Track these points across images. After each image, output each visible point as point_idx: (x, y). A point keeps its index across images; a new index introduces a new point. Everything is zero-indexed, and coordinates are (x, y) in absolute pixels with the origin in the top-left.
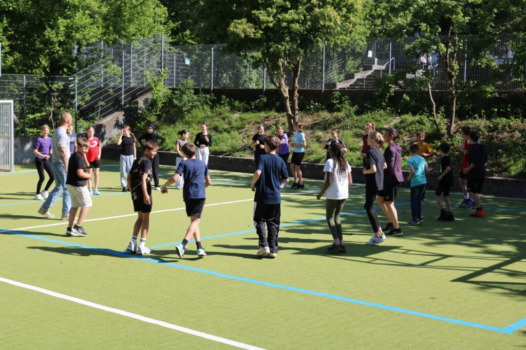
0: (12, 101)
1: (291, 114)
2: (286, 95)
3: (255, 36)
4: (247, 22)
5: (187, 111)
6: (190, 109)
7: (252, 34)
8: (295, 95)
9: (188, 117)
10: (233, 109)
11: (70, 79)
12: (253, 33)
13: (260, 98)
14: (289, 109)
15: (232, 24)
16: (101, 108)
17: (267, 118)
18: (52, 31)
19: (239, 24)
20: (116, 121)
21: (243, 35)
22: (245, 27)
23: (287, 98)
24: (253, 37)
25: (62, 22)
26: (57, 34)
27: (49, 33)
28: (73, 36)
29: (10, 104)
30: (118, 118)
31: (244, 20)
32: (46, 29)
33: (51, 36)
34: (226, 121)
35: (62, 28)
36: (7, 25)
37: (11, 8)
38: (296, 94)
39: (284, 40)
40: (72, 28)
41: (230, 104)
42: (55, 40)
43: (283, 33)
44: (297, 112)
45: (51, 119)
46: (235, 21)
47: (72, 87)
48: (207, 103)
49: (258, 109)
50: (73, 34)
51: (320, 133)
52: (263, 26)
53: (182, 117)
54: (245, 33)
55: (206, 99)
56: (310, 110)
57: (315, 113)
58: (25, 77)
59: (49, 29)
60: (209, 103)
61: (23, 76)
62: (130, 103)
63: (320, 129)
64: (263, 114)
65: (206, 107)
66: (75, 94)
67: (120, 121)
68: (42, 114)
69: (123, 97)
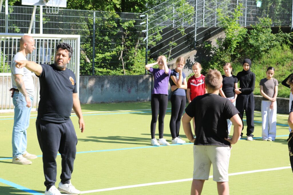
0: (78, 36)
5: (264, 51)
6: (268, 49)
11: (141, 16)
20: (187, 60)
29: (76, 39)
30: (189, 57)
45: (121, 59)
47: (143, 25)
48: (287, 43)
53: (259, 58)
55: (286, 38)
60: (289, 42)
62: (202, 42)
65: (285, 47)
66: (146, 32)
67: (191, 60)
68: (112, 53)
69: (196, 35)
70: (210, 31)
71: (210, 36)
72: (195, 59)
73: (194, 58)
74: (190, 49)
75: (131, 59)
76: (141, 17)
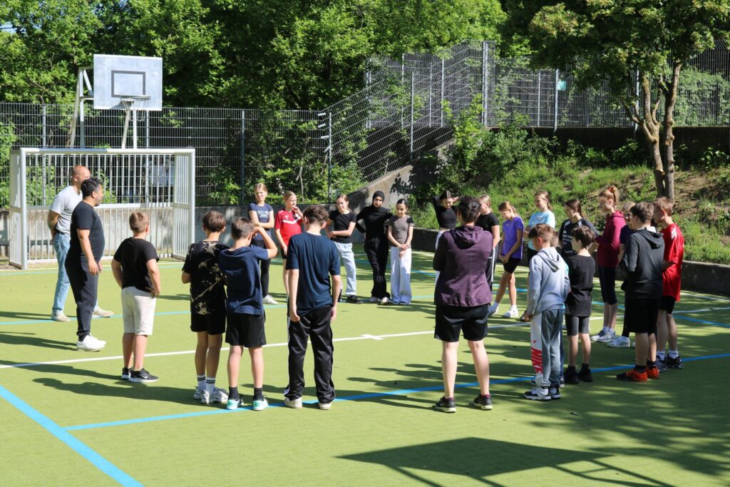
0: (192, 151)
1: (662, 170)
2: (655, 137)
3: (578, 32)
4: (566, 10)
5: (507, 165)
6: (513, 163)
7: (572, 30)
8: (668, 138)
9: (510, 176)
10: (584, 163)
11: (319, 115)
12: (575, 28)
13: (627, 144)
14: (659, 161)
15: (538, 15)
16: (390, 161)
17: (632, 177)
18: (284, 39)
19: (551, 13)
20: (396, 180)
21: (555, 33)
22: (560, 16)
23: (655, 142)
24: (575, 34)
25: (301, 26)
26: (292, 44)
27: (281, 44)
28: (319, 46)
29: (189, 155)
30: (399, 175)
31: (560, 6)
32: (276, 36)
33: (283, 47)
34: (567, 183)
35: (300, 35)
36: (219, 33)
37: (230, 7)
38: (670, 134)
39: (628, 38)
40: (319, 34)
41: (578, 154)
42: (288, 53)
43: (628, 25)
44: (672, 167)
45: (299, 180)
46: (544, 8)
47: (322, 128)
48: (545, 154)
49: (621, 163)
50: (320, 43)
51: (709, 205)
52: (594, 16)
53: (500, 176)
54: (558, 28)
55: (543, 146)
56: (705, 163)
57: (713, 170)
58: (243, 112)
59: (280, 37)
60: (548, 151)
61: (240, 112)
62: (423, 152)
63: (710, 199)
64: (626, 172)
65: (541, 160)
66: (328, 139)
67: (402, 179)
68: (287, 171)
69: (412, 142)
70: (434, 136)
71: (436, 144)
72: (410, 177)
73: (409, 175)
74: (402, 164)
75: (316, 179)
76: (320, 117)
